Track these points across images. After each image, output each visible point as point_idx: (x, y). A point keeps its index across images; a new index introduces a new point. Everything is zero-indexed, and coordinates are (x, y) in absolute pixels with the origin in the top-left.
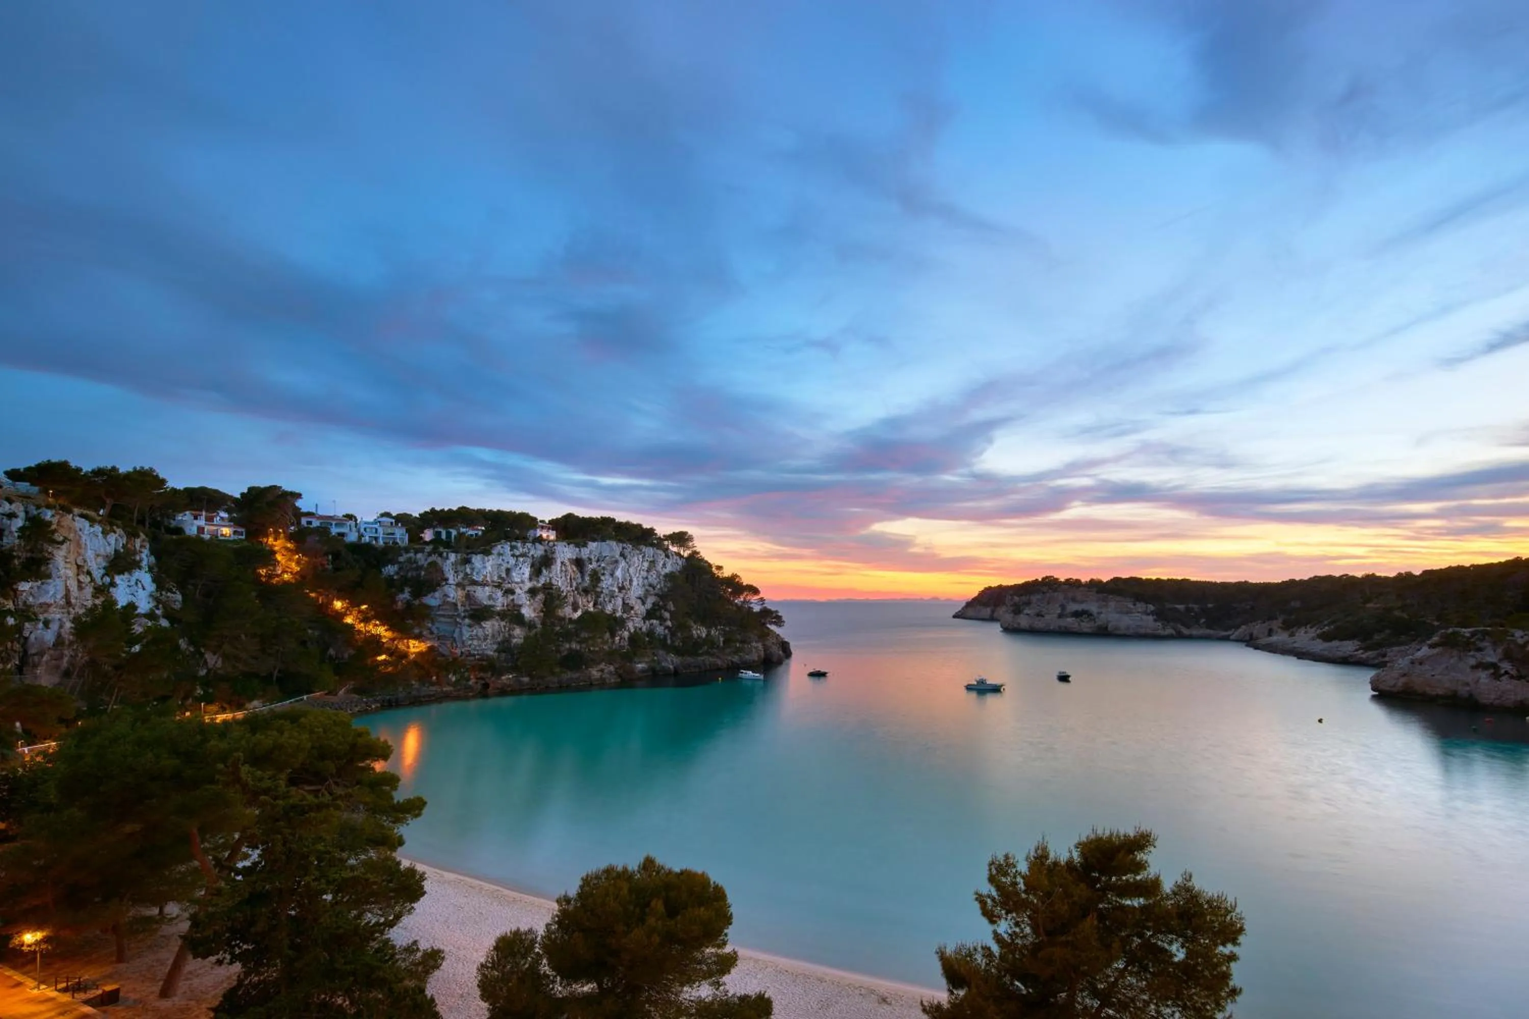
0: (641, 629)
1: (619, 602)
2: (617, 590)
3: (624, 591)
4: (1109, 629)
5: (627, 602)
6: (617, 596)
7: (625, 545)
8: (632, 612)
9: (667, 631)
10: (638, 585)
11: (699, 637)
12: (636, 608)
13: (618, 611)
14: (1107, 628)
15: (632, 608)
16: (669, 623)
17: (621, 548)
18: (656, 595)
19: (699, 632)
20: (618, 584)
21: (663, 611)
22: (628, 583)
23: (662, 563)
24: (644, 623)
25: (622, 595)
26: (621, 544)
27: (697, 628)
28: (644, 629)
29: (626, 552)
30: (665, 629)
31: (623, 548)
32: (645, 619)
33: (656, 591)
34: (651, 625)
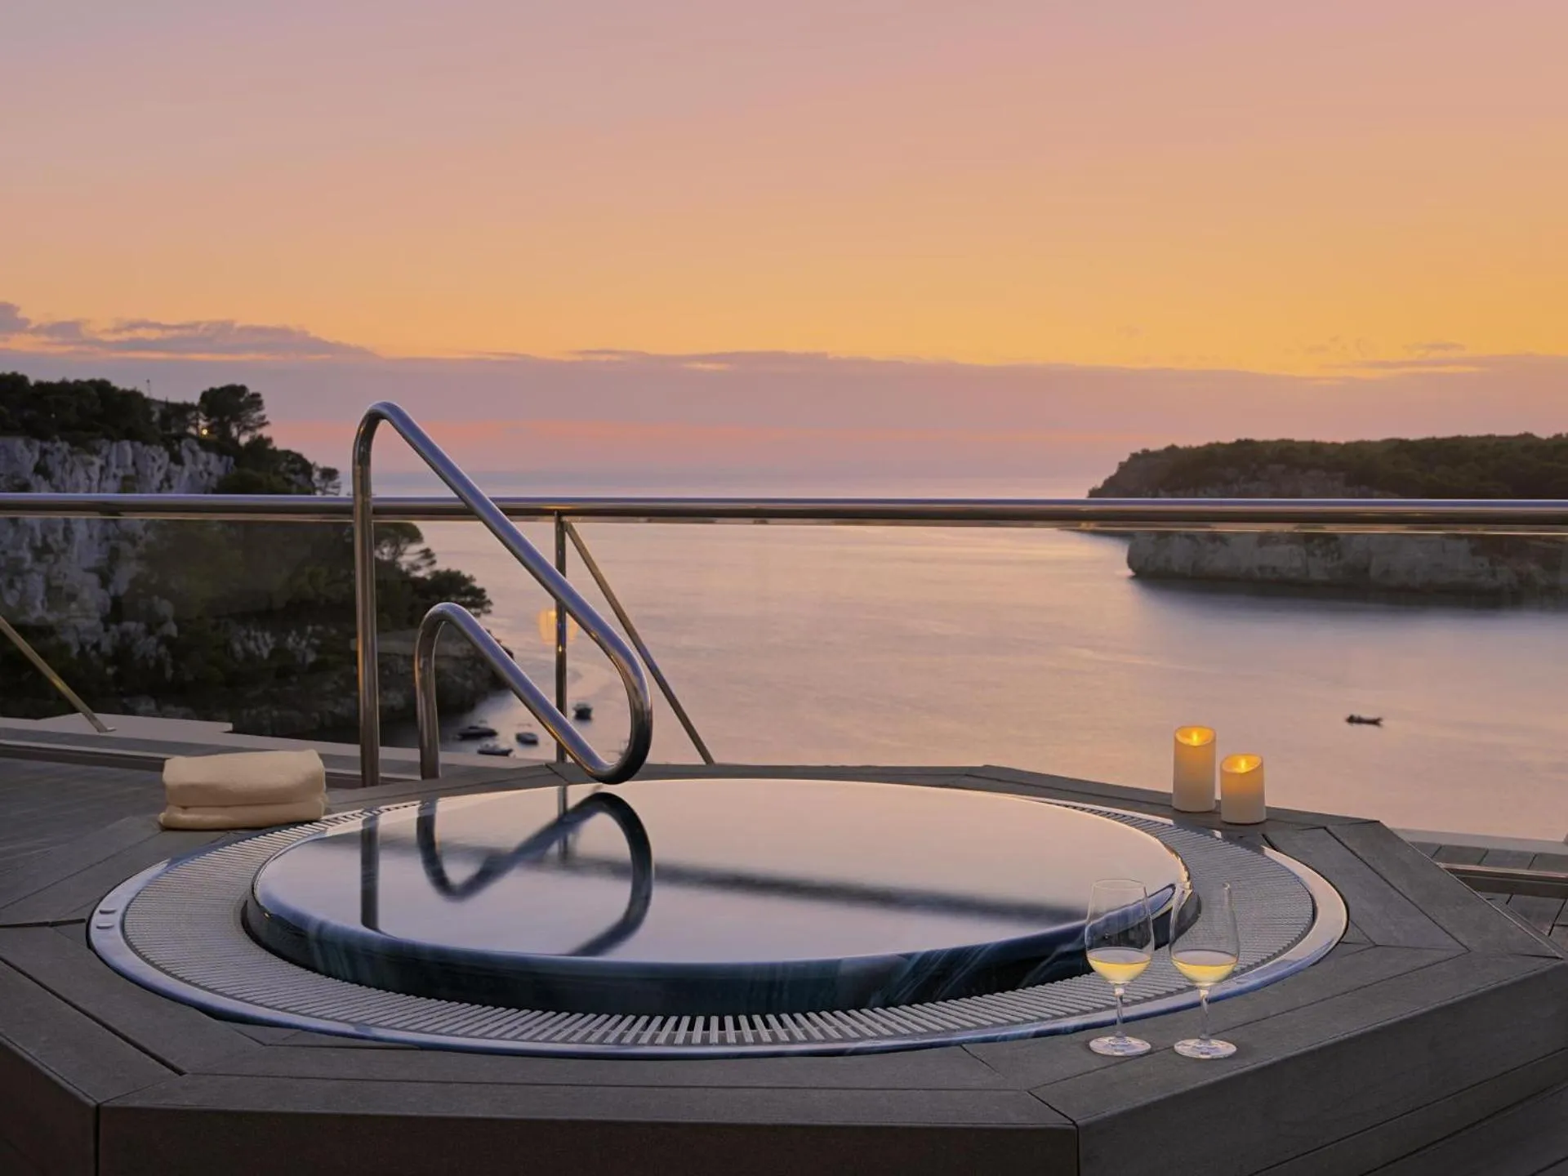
0: (96, 646)
1: (37, 584)
2: (29, 556)
3: (51, 558)
4: (1374, 573)
5: (55, 583)
6: (30, 571)
7: (47, 445)
8: (74, 606)
9: (163, 650)
10: (91, 537)
11: (249, 656)
12: (85, 595)
13: (34, 608)
14: (1366, 570)
15: (72, 597)
16: (172, 629)
17: (37, 456)
18: (140, 558)
19: (252, 645)
20: (32, 540)
21: (156, 598)
22: (60, 536)
23: (160, 476)
24: (106, 630)
25: (42, 568)
26: (37, 443)
27: (248, 637)
28: (106, 647)
29: (52, 462)
30: (158, 645)
31: (44, 453)
32: (106, 621)
33: (141, 548)
34: (124, 634)
